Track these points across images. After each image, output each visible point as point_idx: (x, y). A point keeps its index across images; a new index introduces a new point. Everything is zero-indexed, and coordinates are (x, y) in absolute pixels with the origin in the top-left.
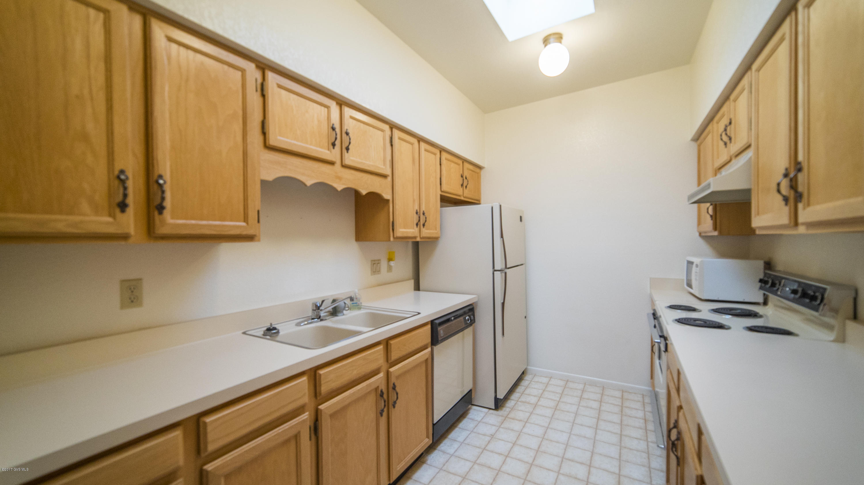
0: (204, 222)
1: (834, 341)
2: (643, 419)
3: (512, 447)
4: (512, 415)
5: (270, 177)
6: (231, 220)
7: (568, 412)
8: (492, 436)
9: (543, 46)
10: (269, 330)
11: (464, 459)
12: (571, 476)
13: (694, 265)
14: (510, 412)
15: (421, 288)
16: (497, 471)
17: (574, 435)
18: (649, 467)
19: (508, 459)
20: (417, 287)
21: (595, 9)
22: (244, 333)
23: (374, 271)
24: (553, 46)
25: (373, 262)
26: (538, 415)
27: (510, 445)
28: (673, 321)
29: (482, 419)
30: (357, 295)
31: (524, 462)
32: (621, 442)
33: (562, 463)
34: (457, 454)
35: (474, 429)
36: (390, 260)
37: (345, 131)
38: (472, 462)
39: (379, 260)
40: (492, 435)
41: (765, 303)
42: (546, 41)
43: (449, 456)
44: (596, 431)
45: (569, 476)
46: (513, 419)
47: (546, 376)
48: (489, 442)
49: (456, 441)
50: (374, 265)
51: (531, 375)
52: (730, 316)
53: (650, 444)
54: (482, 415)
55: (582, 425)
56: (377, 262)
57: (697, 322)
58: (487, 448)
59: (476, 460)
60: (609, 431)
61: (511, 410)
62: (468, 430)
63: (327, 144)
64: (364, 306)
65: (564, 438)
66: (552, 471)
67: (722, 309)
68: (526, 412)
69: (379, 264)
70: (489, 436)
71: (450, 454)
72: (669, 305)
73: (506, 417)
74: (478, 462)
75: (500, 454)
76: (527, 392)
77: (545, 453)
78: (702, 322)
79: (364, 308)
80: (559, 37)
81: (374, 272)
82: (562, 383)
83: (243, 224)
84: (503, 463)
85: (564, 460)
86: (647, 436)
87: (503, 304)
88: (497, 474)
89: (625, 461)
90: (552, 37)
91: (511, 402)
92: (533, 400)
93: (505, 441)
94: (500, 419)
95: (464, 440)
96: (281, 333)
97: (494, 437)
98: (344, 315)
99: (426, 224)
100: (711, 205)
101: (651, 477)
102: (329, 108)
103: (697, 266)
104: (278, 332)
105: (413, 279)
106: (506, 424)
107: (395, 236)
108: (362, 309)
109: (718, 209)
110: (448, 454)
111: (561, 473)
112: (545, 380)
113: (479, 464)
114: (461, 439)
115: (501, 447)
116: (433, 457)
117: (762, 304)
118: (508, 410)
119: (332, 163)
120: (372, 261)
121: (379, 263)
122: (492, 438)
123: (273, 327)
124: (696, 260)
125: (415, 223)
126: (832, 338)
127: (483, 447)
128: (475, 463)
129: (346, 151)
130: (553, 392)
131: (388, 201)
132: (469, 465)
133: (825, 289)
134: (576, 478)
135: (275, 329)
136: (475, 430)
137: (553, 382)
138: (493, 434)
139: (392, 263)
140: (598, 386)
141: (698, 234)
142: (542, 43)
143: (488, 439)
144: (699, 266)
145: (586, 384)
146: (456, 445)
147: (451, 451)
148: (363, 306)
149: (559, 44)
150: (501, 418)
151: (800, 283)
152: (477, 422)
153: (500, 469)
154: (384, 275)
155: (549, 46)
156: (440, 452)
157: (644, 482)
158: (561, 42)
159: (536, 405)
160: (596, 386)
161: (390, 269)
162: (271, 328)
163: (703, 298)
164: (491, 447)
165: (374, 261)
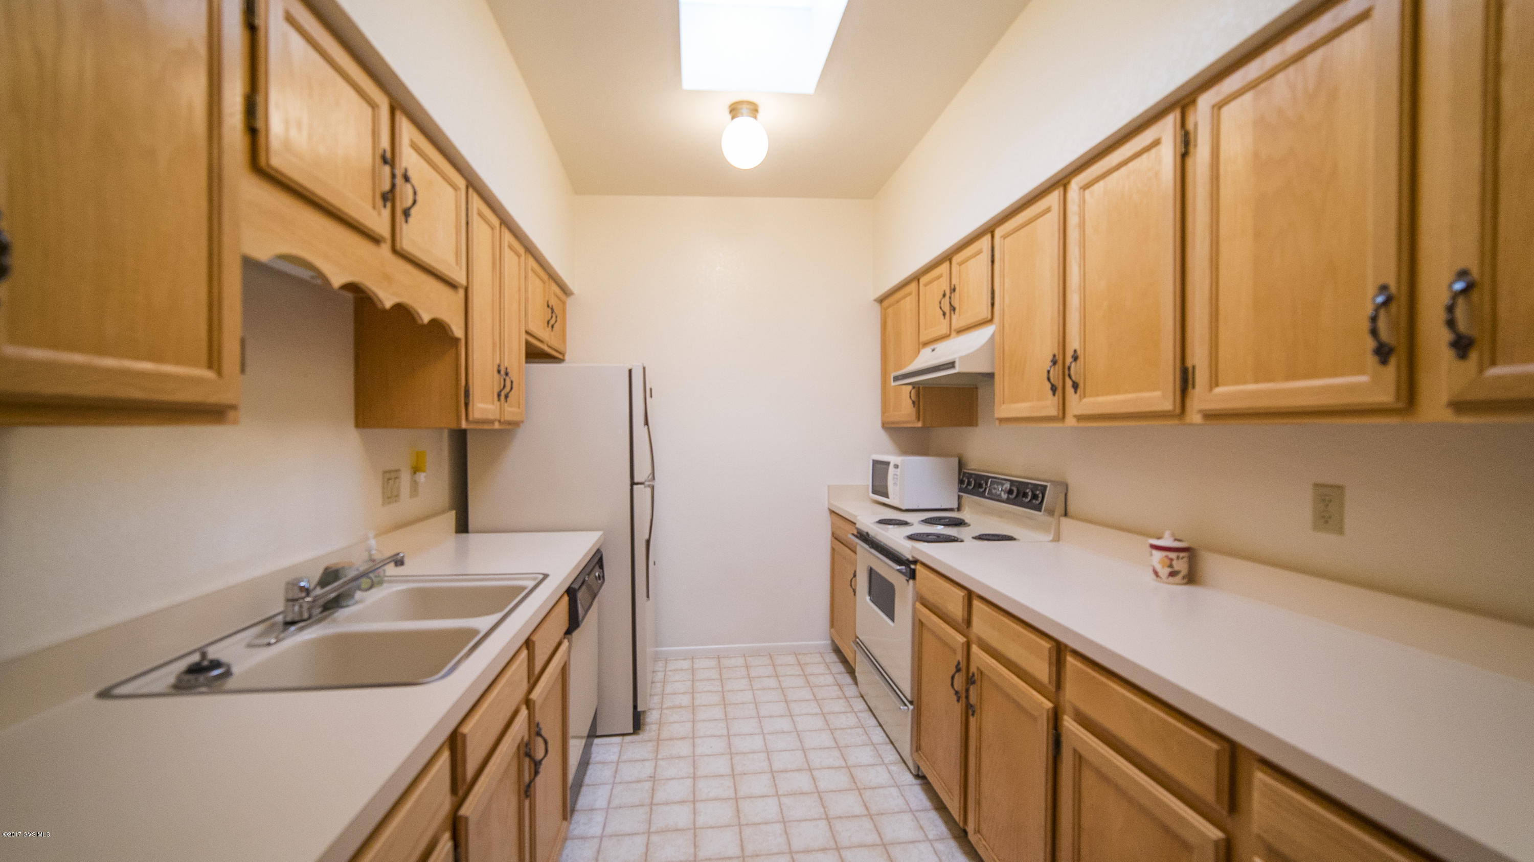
0: (110, 362)
1: (1052, 541)
2: (835, 685)
3: (694, 785)
4: (665, 734)
5: (263, 253)
6: (178, 362)
7: (743, 703)
8: (653, 778)
9: (729, 117)
10: (195, 670)
11: (629, 835)
12: (795, 794)
13: (891, 466)
14: (659, 730)
15: (471, 526)
16: (692, 831)
17: (768, 734)
18: (873, 744)
19: (698, 805)
20: (463, 527)
21: (815, 91)
22: (105, 694)
23: (389, 496)
24: (744, 121)
25: (387, 476)
26: (704, 721)
27: (689, 782)
28: (904, 538)
29: (619, 758)
30: (374, 552)
31: (724, 799)
32: (828, 724)
33: (774, 781)
34: (608, 831)
35: (615, 777)
36: (416, 470)
37: (403, 171)
38: (644, 833)
39: (398, 471)
40: (651, 777)
41: (959, 509)
42: (734, 110)
43: (596, 841)
44: (792, 719)
45: (793, 794)
46: (671, 739)
47: (683, 658)
48: (653, 790)
49: (596, 809)
50: (390, 481)
51: (660, 661)
52: (942, 527)
53: (859, 714)
54: (616, 749)
55: (771, 717)
56: (393, 475)
57: (930, 537)
58: (655, 801)
59: (649, 828)
60: (808, 714)
61: (660, 726)
62: (606, 784)
63: (370, 194)
64: (390, 576)
65: (757, 743)
66: (769, 796)
67: (931, 518)
68: (683, 722)
69: (397, 480)
70: (647, 781)
71: (597, 837)
72: (877, 520)
73: (658, 740)
74: (652, 829)
75: (682, 802)
76: (668, 689)
77: (745, 774)
78: (934, 537)
79: (390, 582)
80: (754, 110)
81: (389, 498)
82: (713, 663)
83: (210, 374)
84: (695, 813)
85: (775, 774)
86: (851, 706)
87: (648, 542)
88: (695, 836)
89: (845, 747)
90: (745, 106)
91: (651, 714)
92: (685, 700)
93: (678, 779)
94: (650, 746)
95: (609, 803)
96: (235, 670)
97: (656, 779)
98: (357, 603)
99: (510, 395)
100: (914, 388)
101: (880, 756)
102: (376, 109)
103: (896, 466)
104: (228, 674)
105: (451, 509)
106: (663, 753)
107: (471, 418)
108: (385, 585)
109: (921, 393)
110: (593, 837)
111: (781, 795)
112: (686, 664)
113: (656, 832)
114: (601, 803)
115: (677, 790)
116: (567, 856)
117: (956, 510)
118: (654, 727)
119: (375, 239)
120: (385, 472)
121: (397, 478)
122: (654, 781)
123: (212, 661)
124: (893, 459)
125: (496, 391)
126: (1051, 538)
127: (648, 801)
128: (649, 833)
129: (403, 219)
130: (709, 680)
131: (457, 340)
132: (640, 841)
133: (1045, 487)
134: (802, 793)
135: (216, 664)
136: (618, 780)
137: (699, 664)
138: (652, 775)
139: (422, 477)
140: (763, 655)
141: (879, 425)
142: (727, 111)
143: (648, 785)
144: (900, 467)
145: (746, 655)
146: (599, 818)
147: (596, 830)
148: (388, 576)
149: (752, 119)
150: (650, 744)
151: (1012, 482)
152: (613, 764)
153: (694, 825)
154: (408, 505)
155: (736, 120)
156: (576, 841)
157: (877, 765)
158: (755, 118)
159: (693, 708)
160: (759, 656)
161: (415, 489)
162: (205, 663)
163: (904, 508)
164: (660, 796)
165: (390, 472)
